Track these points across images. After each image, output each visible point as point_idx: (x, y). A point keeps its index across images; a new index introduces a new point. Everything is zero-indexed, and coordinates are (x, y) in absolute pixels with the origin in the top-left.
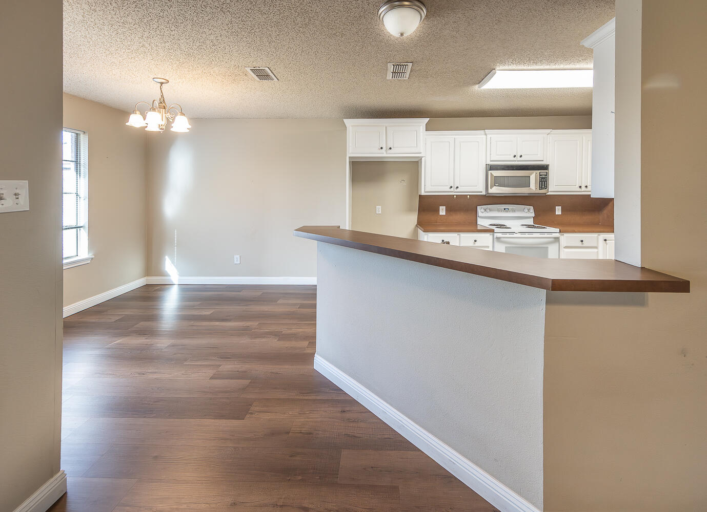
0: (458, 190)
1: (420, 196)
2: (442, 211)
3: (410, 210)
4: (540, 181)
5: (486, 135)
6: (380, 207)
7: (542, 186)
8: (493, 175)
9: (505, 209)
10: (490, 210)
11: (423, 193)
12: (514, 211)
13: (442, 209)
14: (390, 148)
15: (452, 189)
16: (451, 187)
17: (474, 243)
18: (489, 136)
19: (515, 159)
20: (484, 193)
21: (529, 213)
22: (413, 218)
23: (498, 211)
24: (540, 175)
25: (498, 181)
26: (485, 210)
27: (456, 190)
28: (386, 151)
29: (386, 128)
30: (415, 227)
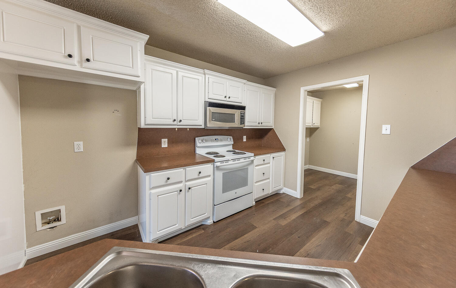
0: (181, 123)
1: (140, 129)
2: (165, 143)
3: (127, 144)
4: (241, 118)
5: (205, 74)
6: (81, 143)
7: (242, 122)
8: (211, 111)
9: (216, 139)
10: (206, 141)
11: (143, 126)
12: (221, 140)
13: (165, 142)
14: (88, 60)
15: (175, 123)
16: (175, 120)
17: (199, 175)
18: (207, 76)
19: (225, 99)
20: (203, 127)
21: (229, 141)
22: (131, 153)
23: (212, 141)
24: (241, 114)
25: (215, 117)
26: (202, 141)
27: (179, 124)
28: (80, 62)
29: (79, 27)
30: (134, 163)
